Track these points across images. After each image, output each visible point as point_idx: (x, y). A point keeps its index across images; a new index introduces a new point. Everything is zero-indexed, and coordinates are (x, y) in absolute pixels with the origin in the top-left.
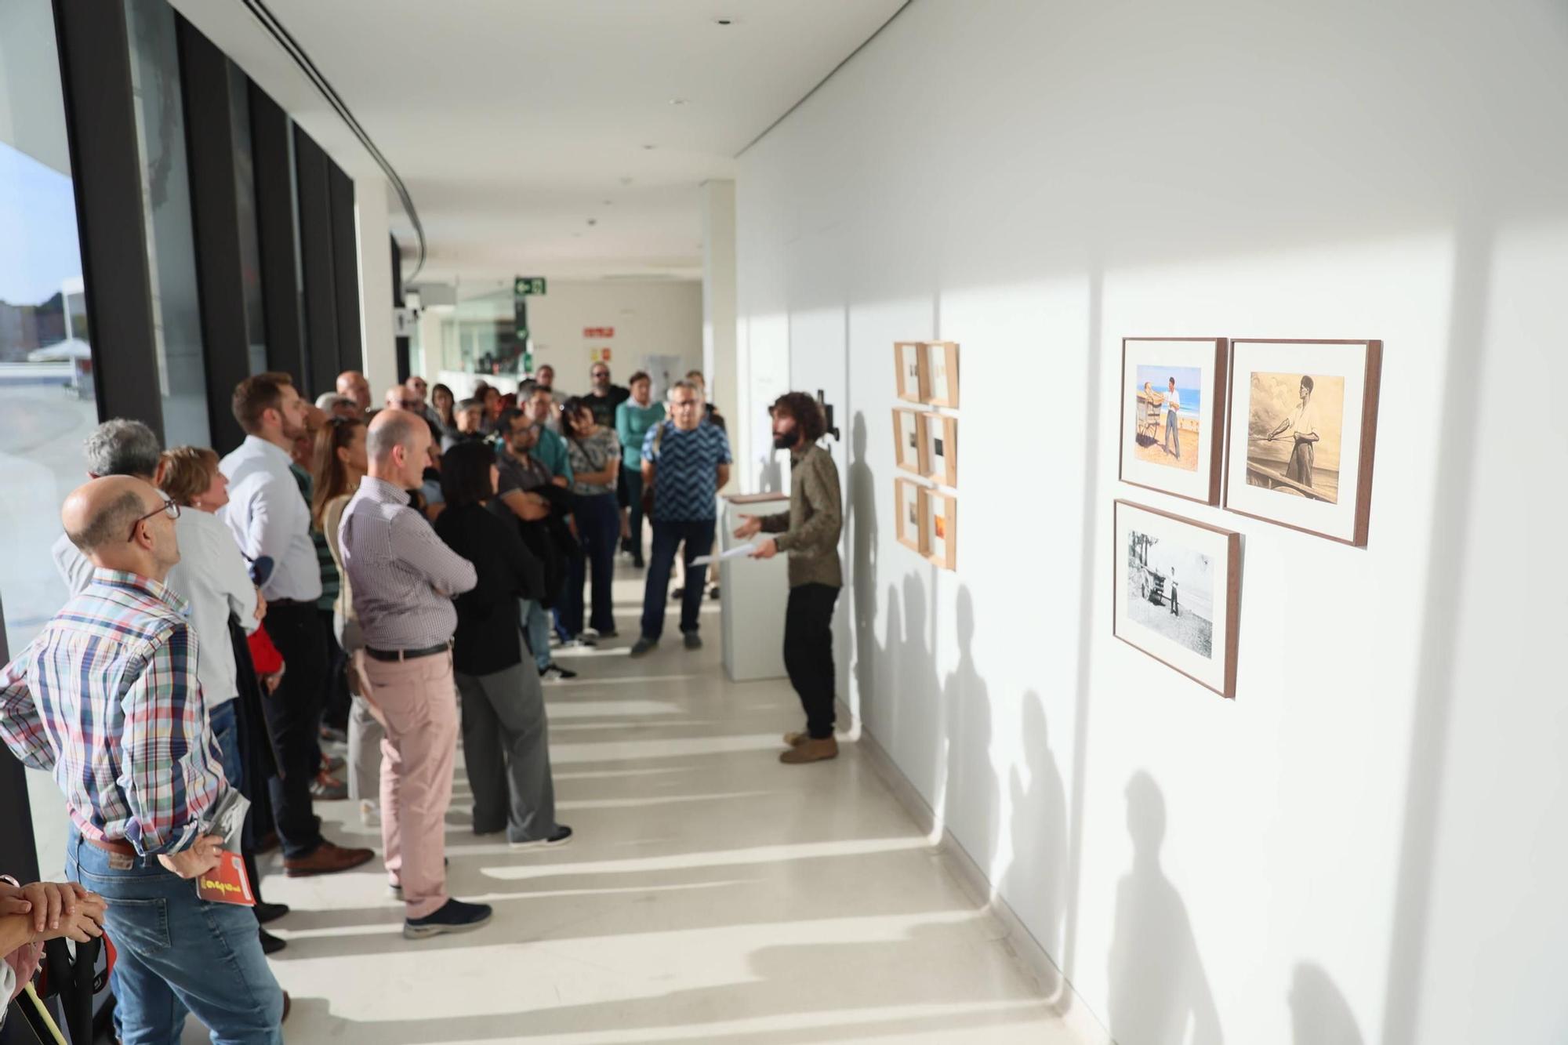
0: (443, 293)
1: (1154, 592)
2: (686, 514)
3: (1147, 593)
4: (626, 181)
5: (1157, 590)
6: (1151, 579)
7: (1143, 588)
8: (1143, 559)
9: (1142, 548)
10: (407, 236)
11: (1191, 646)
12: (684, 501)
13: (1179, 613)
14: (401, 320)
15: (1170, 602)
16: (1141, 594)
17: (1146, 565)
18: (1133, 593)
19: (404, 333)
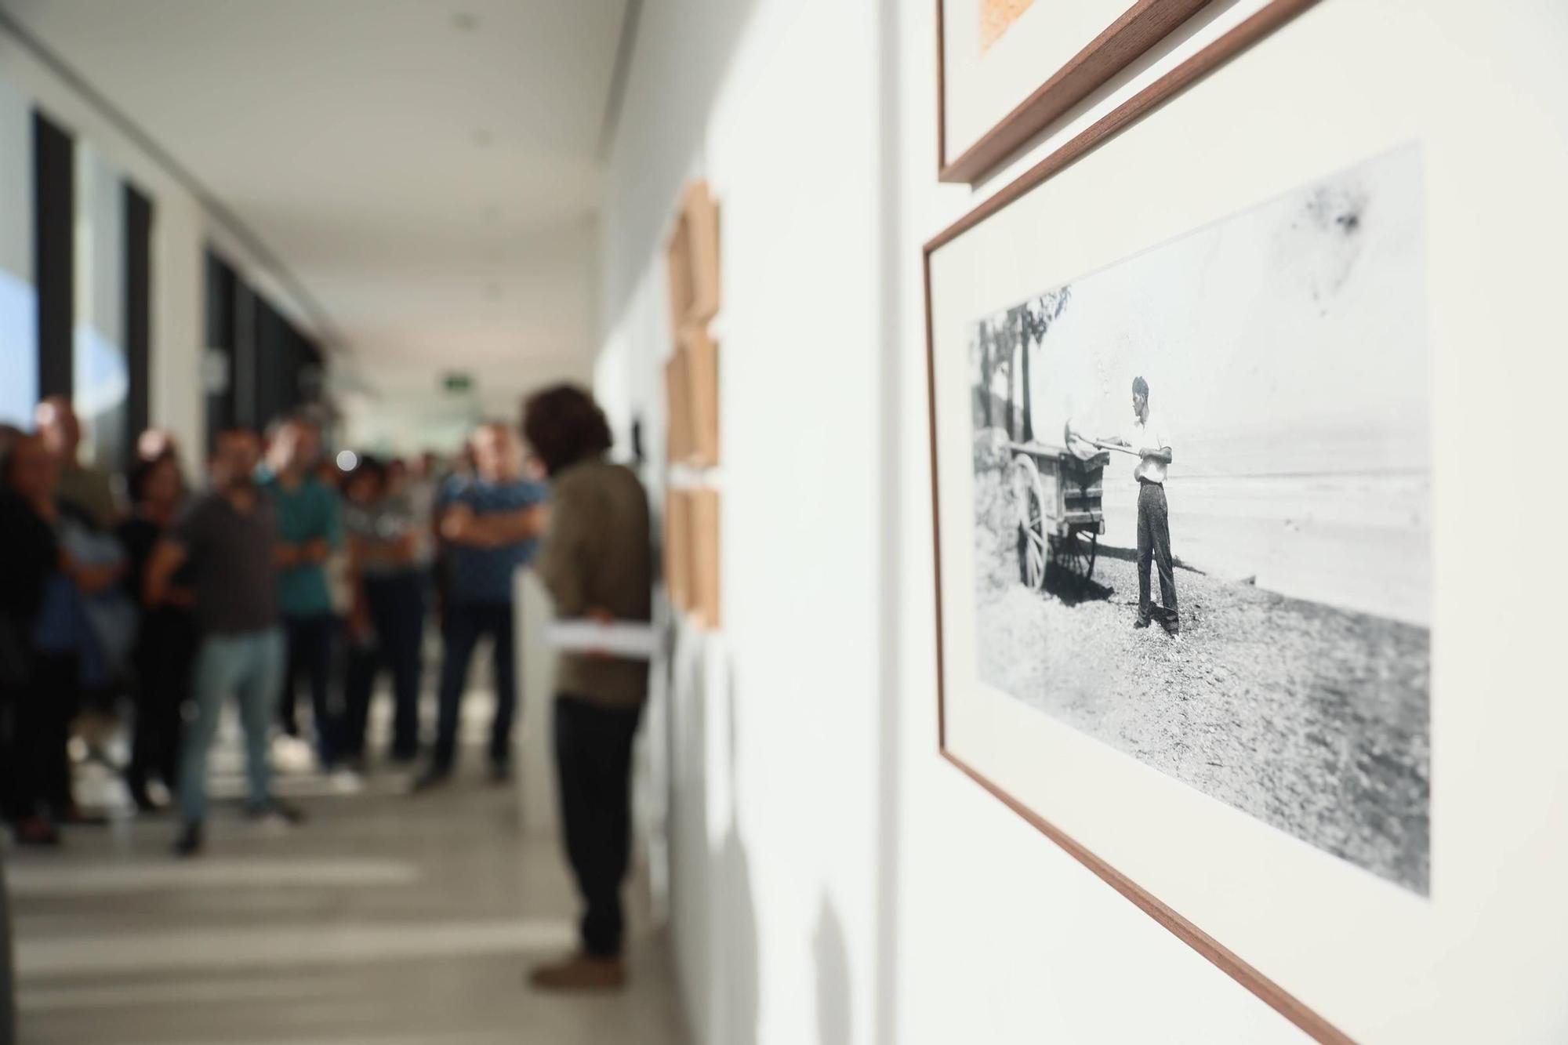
1: (1066, 545)
3: (1037, 560)
5: (1076, 527)
6: (1048, 488)
7: (1022, 544)
8: (1018, 419)
9: (1010, 375)
11: (1261, 796)
13: (1183, 608)
15: (1132, 568)
16: (1016, 572)
17: (1028, 435)
18: (991, 577)
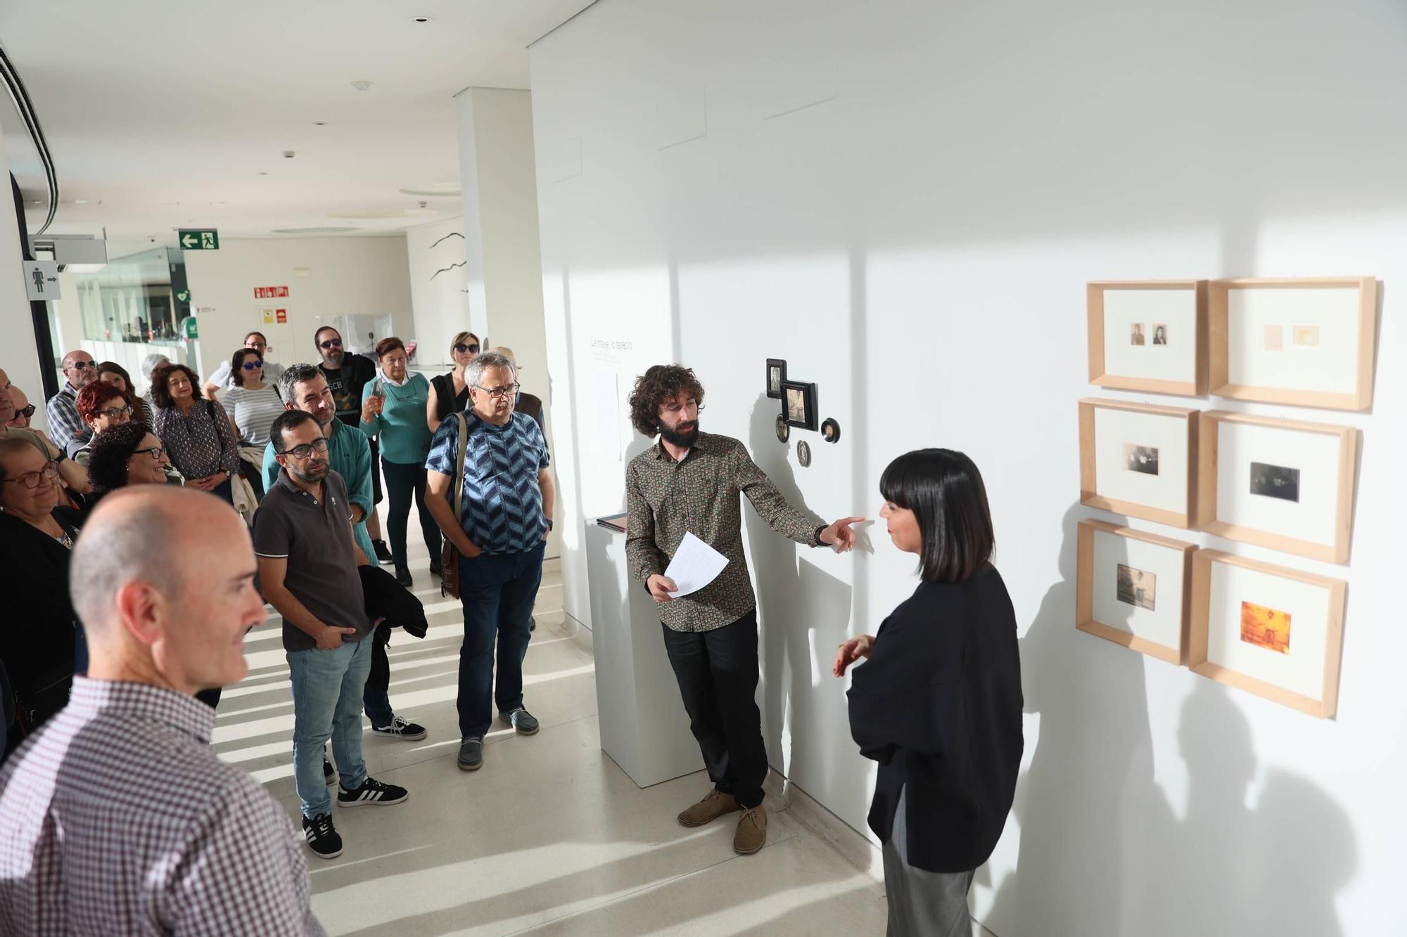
0: (90, 249)
2: (520, 545)
4: (362, 85)
10: (33, 176)
12: (518, 528)
14: (38, 276)
19: (39, 297)
